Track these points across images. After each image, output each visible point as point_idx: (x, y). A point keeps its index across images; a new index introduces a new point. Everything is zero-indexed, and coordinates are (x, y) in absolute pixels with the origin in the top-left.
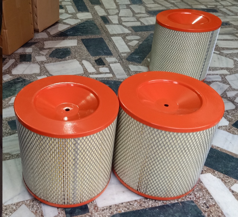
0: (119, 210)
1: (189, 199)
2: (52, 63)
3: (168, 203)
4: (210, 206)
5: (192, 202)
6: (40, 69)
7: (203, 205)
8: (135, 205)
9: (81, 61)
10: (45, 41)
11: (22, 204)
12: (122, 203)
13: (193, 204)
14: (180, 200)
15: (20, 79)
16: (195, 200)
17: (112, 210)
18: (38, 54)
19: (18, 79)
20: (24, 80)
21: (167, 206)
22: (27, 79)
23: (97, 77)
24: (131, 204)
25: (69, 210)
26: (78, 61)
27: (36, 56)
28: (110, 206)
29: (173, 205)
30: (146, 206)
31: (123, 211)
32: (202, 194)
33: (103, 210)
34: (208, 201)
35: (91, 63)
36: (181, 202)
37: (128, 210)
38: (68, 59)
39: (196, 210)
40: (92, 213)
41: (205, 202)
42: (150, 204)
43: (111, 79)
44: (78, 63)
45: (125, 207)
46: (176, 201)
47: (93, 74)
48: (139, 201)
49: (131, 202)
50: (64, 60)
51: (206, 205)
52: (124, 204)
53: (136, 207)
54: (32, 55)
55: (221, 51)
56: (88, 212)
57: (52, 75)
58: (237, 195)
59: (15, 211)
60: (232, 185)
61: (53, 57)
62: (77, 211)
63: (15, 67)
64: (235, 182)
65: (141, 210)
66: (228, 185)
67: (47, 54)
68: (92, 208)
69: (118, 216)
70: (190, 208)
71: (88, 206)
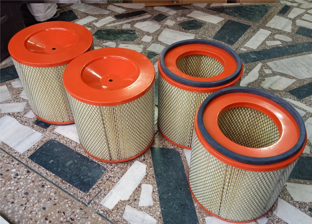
0: (61, 140)
1: (105, 167)
3: (91, 158)
4: (111, 180)
5: (105, 170)
7: (107, 176)
8: (72, 145)
11: (26, 101)
12: (68, 138)
13: (103, 171)
14: (100, 163)
16: (108, 170)
17: (58, 137)
19: (131, 31)
21: (88, 159)
22: (137, 33)
24: (71, 142)
25: (40, 121)
27: (169, 19)
28: (60, 135)
29: (92, 161)
30: (77, 150)
31: (62, 142)
32: (118, 171)
33: (54, 134)
34: (114, 177)
36: (99, 165)
37: (65, 144)
39: (98, 175)
41: (112, 176)
42: (81, 151)
45: (66, 141)
46: (97, 162)
48: (78, 144)
49: (74, 141)
51: (109, 178)
52: (68, 139)
54: (168, 17)
56: (46, 129)
57: (158, 38)
58: (139, 191)
59: (19, 102)
60: (147, 183)
61: (181, 26)
62: (42, 124)
63: (143, 21)
64: (152, 184)
65: (72, 149)
66: (144, 181)
67: (180, 21)
68: (50, 129)
69: (55, 142)
70: (98, 171)
71: (51, 126)
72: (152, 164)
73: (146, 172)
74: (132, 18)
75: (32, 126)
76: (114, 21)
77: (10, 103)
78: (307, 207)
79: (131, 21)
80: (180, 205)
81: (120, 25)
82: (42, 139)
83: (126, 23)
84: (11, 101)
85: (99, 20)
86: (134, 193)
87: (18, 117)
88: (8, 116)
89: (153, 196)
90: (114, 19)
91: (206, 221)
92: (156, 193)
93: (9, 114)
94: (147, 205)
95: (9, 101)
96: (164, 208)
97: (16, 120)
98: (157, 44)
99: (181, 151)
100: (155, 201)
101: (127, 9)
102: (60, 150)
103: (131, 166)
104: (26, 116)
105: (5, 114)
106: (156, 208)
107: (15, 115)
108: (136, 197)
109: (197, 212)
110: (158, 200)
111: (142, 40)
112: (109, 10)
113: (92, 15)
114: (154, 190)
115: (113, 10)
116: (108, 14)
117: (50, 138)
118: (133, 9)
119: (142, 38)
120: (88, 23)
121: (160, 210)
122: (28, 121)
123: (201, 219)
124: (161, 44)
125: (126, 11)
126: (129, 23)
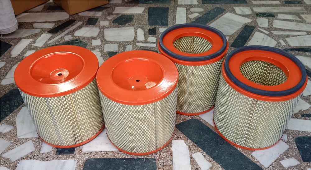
0: (96, 156)
1: (153, 157)
2: (111, 29)
3: (136, 157)
4: (166, 165)
6: (99, 32)
7: (161, 163)
8: (110, 155)
9: (137, 29)
10: (117, 6)
12: (101, 152)
13: (154, 161)
14: (146, 157)
15: (78, 41)
16: (157, 158)
17: (91, 155)
18: (105, 18)
19: (76, 40)
20: (81, 42)
21: (134, 159)
22: (84, 41)
23: (142, 46)
24: (107, 153)
25: (61, 149)
26: (135, 29)
27: (101, 20)
28: (91, 152)
29: (138, 159)
30: (117, 157)
31: (98, 157)
32: (166, 155)
33: (84, 154)
34: (167, 161)
35: (144, 32)
36: (146, 159)
37: (103, 157)
38: (127, 26)
39: (153, 166)
40: (75, 155)
41: (164, 161)
42: (123, 156)
43: (153, 48)
44: (134, 30)
45: (102, 155)
46: (142, 157)
47: (140, 43)
48: (114, 152)
49: (108, 151)
50: (123, 27)
51: (164, 164)
52: (102, 152)
53: (110, 156)
54: (99, 19)
55: (272, 32)
56: (73, 153)
57: (105, 39)
58: (193, 161)
59: (23, 143)
60: (194, 153)
61: (116, 23)
62: (65, 151)
63: (79, 29)
64: (199, 151)
65: (113, 159)
66: (192, 152)
67: (111, 20)
68: (77, 151)
69: (93, 160)
70: (150, 164)
71: (76, 149)
72: (186, 137)
73: (187, 145)
74: (67, 29)
75: (58, 158)
76: (52, 37)
77: (13, 148)
78: (300, 115)
79: (68, 32)
80: (229, 155)
81: (60, 38)
82: (78, 164)
83: (65, 35)
84: (13, 146)
85: (35, 40)
86: (191, 164)
87: (35, 157)
88: (23, 161)
89: (207, 159)
90: (50, 35)
91: (254, 156)
92: (207, 156)
93: (22, 159)
94: (209, 168)
95: (11, 147)
96: (221, 163)
97: (35, 160)
98: (109, 44)
99: (198, 117)
100: (211, 162)
101: (55, 22)
102: (103, 164)
103: (172, 146)
104: (41, 152)
105: (18, 160)
106: (216, 166)
107: (30, 157)
108: (196, 167)
109: (243, 153)
110: (213, 160)
111: (93, 45)
112: (37, 28)
113: (24, 38)
114: (204, 155)
115: (42, 27)
116: (40, 32)
117: (85, 159)
118: (60, 21)
119: (92, 43)
120: (27, 46)
121: (219, 166)
122: (49, 156)
123: (250, 157)
124: (112, 43)
125: (56, 25)
126: (68, 34)
